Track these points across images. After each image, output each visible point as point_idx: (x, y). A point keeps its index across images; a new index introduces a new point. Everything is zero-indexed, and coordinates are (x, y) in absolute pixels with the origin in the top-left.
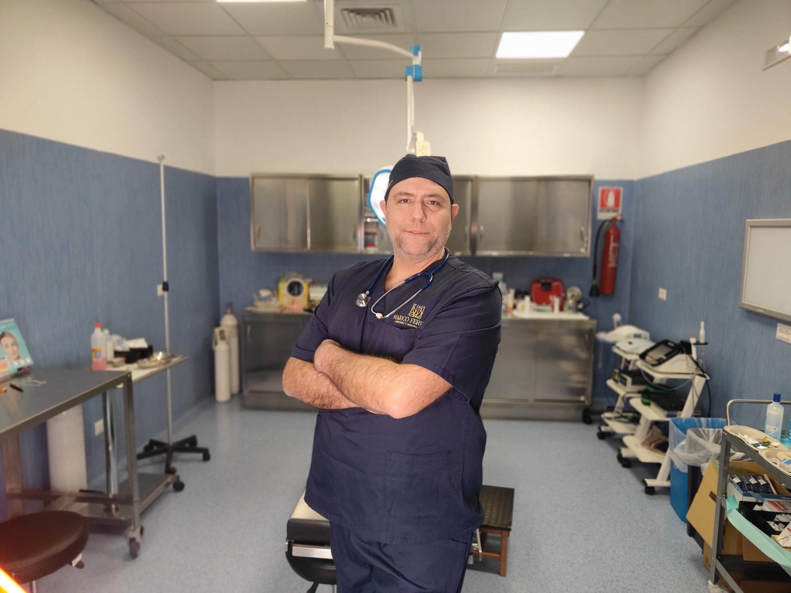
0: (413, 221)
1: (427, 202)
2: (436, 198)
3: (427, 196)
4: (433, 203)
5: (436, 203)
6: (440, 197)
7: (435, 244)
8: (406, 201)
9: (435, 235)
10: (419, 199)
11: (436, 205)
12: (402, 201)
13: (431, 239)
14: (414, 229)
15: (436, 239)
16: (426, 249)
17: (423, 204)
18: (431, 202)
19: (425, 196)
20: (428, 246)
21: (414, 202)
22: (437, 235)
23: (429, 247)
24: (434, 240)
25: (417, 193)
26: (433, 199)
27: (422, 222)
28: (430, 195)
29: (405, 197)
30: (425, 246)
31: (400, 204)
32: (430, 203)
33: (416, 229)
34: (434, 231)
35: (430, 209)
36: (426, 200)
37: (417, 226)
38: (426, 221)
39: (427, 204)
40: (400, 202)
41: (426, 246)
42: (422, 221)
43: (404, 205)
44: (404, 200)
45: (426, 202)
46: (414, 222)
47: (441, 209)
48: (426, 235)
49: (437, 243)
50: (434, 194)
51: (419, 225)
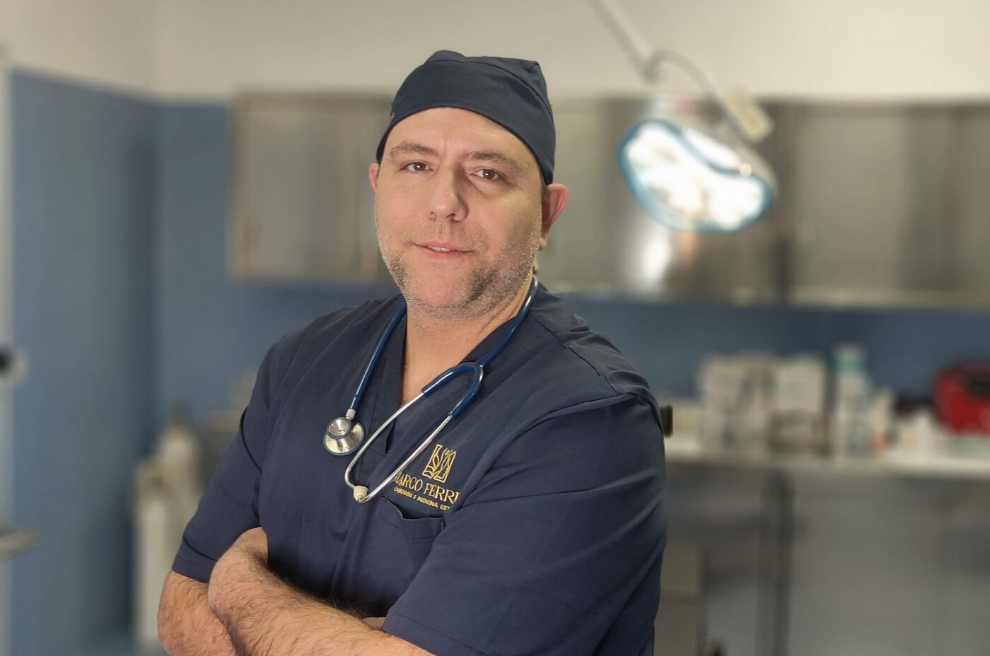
0: (431, 219)
1: (471, 172)
2: (496, 162)
3: (471, 156)
4: (490, 174)
5: (496, 177)
6: (505, 161)
7: (491, 281)
8: (420, 166)
9: (488, 257)
10: (449, 161)
11: (495, 181)
12: (411, 168)
13: (480, 267)
14: (434, 240)
15: (494, 268)
16: (463, 293)
17: (460, 175)
18: (485, 171)
19: (465, 156)
20: (471, 287)
21: (438, 170)
22: (494, 259)
23: (474, 288)
24: (486, 271)
25: (445, 146)
26: (488, 164)
27: (457, 221)
28: (477, 153)
29: (417, 157)
30: (461, 285)
31: (404, 174)
32: (480, 174)
33: (438, 241)
34: (487, 248)
35: (480, 192)
36: (469, 165)
37: (441, 232)
38: (466, 220)
39: (471, 178)
40: (404, 168)
41: (463, 286)
42: (456, 218)
43: (415, 178)
44: (416, 164)
45: (468, 172)
46: (435, 220)
47: (511, 191)
48: (465, 256)
49: (498, 279)
50: (490, 152)
51: (447, 229)
